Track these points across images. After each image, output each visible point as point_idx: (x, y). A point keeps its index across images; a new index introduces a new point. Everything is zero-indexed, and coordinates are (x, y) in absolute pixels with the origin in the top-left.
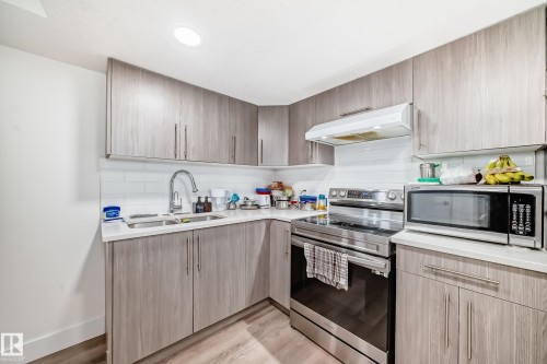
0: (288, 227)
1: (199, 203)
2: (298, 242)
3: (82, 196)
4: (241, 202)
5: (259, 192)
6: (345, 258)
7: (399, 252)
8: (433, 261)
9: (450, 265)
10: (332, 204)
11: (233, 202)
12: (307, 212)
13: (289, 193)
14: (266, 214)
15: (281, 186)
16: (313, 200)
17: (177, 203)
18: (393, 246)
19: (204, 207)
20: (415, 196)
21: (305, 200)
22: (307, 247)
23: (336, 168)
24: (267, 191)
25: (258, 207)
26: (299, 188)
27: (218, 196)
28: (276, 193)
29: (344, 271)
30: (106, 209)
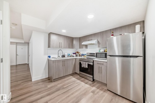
0: (79, 59)
1: (63, 56)
2: (80, 61)
3: (45, 54)
4: (70, 56)
5: (74, 54)
6: (87, 63)
7: (94, 62)
8: (97, 62)
9: (99, 62)
10: (87, 56)
11: (69, 55)
12: (83, 57)
13: (79, 54)
14: (75, 57)
15: (78, 53)
16: (84, 55)
17: (59, 55)
18: (93, 61)
19: (64, 56)
20: (97, 54)
21: (82, 55)
22: (82, 62)
23: (88, 49)
24: (75, 53)
25: (73, 56)
26: (81, 53)
27: (66, 54)
28: (77, 54)
29: (87, 65)
30: (48, 56)
